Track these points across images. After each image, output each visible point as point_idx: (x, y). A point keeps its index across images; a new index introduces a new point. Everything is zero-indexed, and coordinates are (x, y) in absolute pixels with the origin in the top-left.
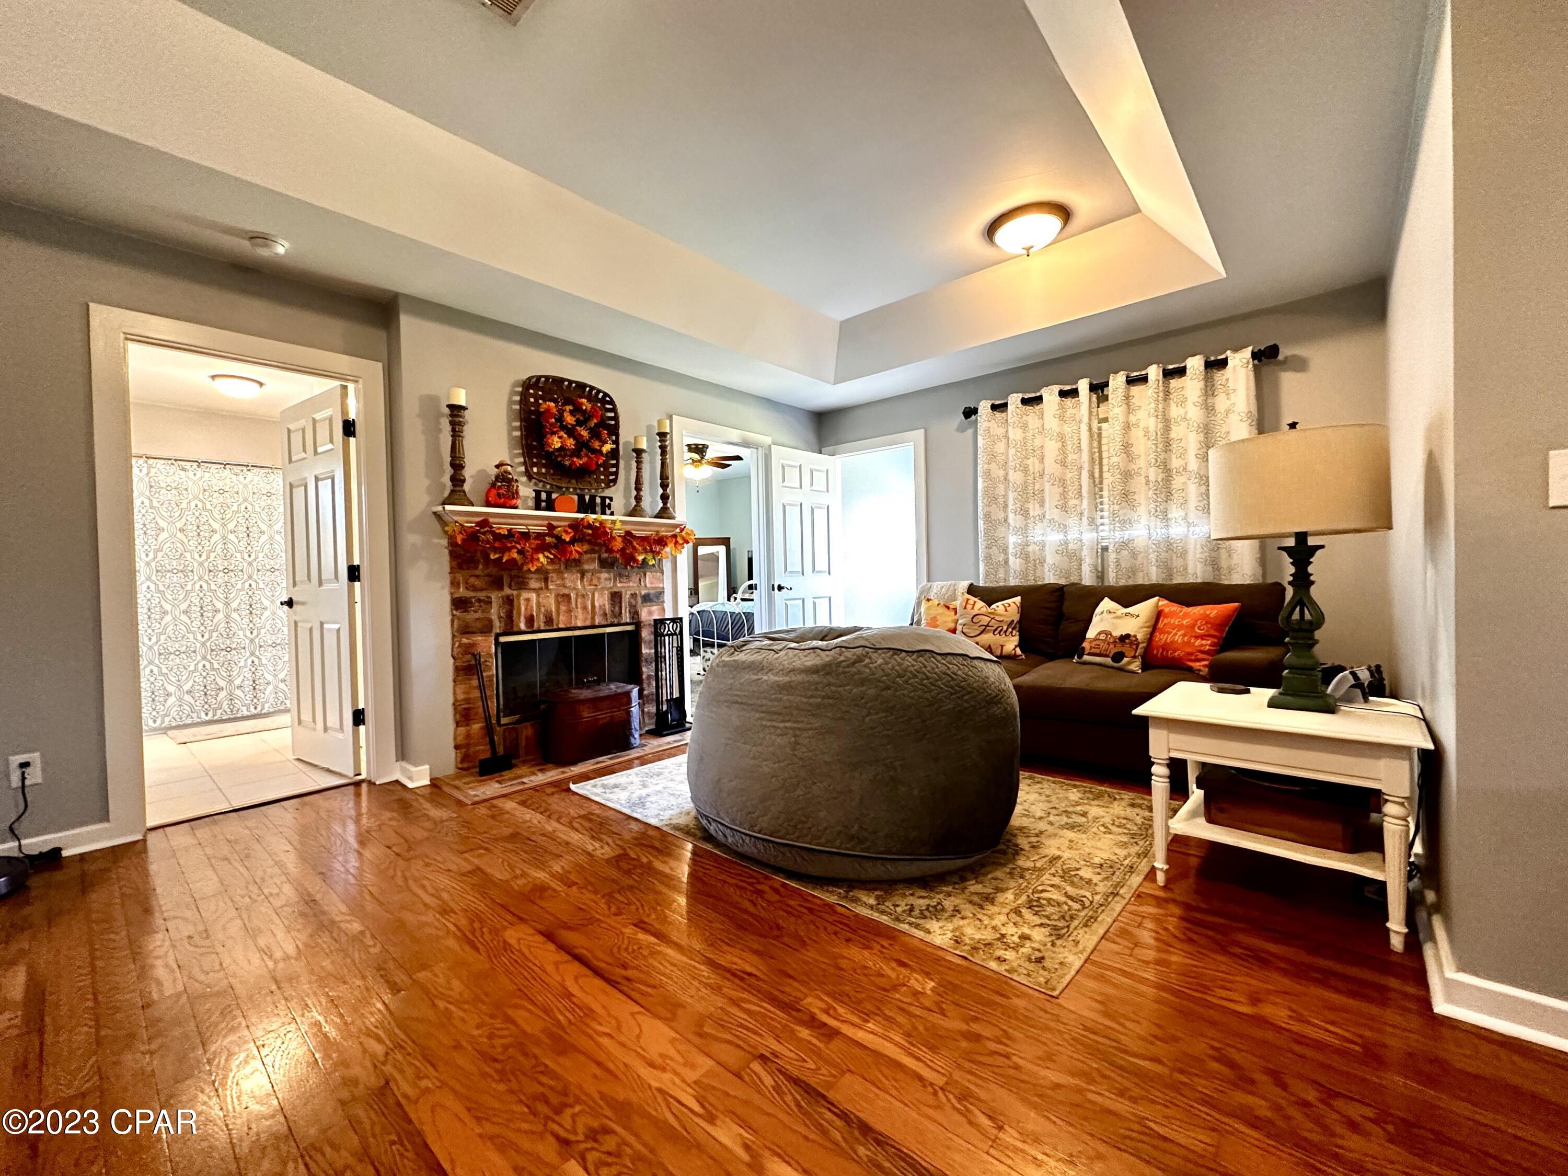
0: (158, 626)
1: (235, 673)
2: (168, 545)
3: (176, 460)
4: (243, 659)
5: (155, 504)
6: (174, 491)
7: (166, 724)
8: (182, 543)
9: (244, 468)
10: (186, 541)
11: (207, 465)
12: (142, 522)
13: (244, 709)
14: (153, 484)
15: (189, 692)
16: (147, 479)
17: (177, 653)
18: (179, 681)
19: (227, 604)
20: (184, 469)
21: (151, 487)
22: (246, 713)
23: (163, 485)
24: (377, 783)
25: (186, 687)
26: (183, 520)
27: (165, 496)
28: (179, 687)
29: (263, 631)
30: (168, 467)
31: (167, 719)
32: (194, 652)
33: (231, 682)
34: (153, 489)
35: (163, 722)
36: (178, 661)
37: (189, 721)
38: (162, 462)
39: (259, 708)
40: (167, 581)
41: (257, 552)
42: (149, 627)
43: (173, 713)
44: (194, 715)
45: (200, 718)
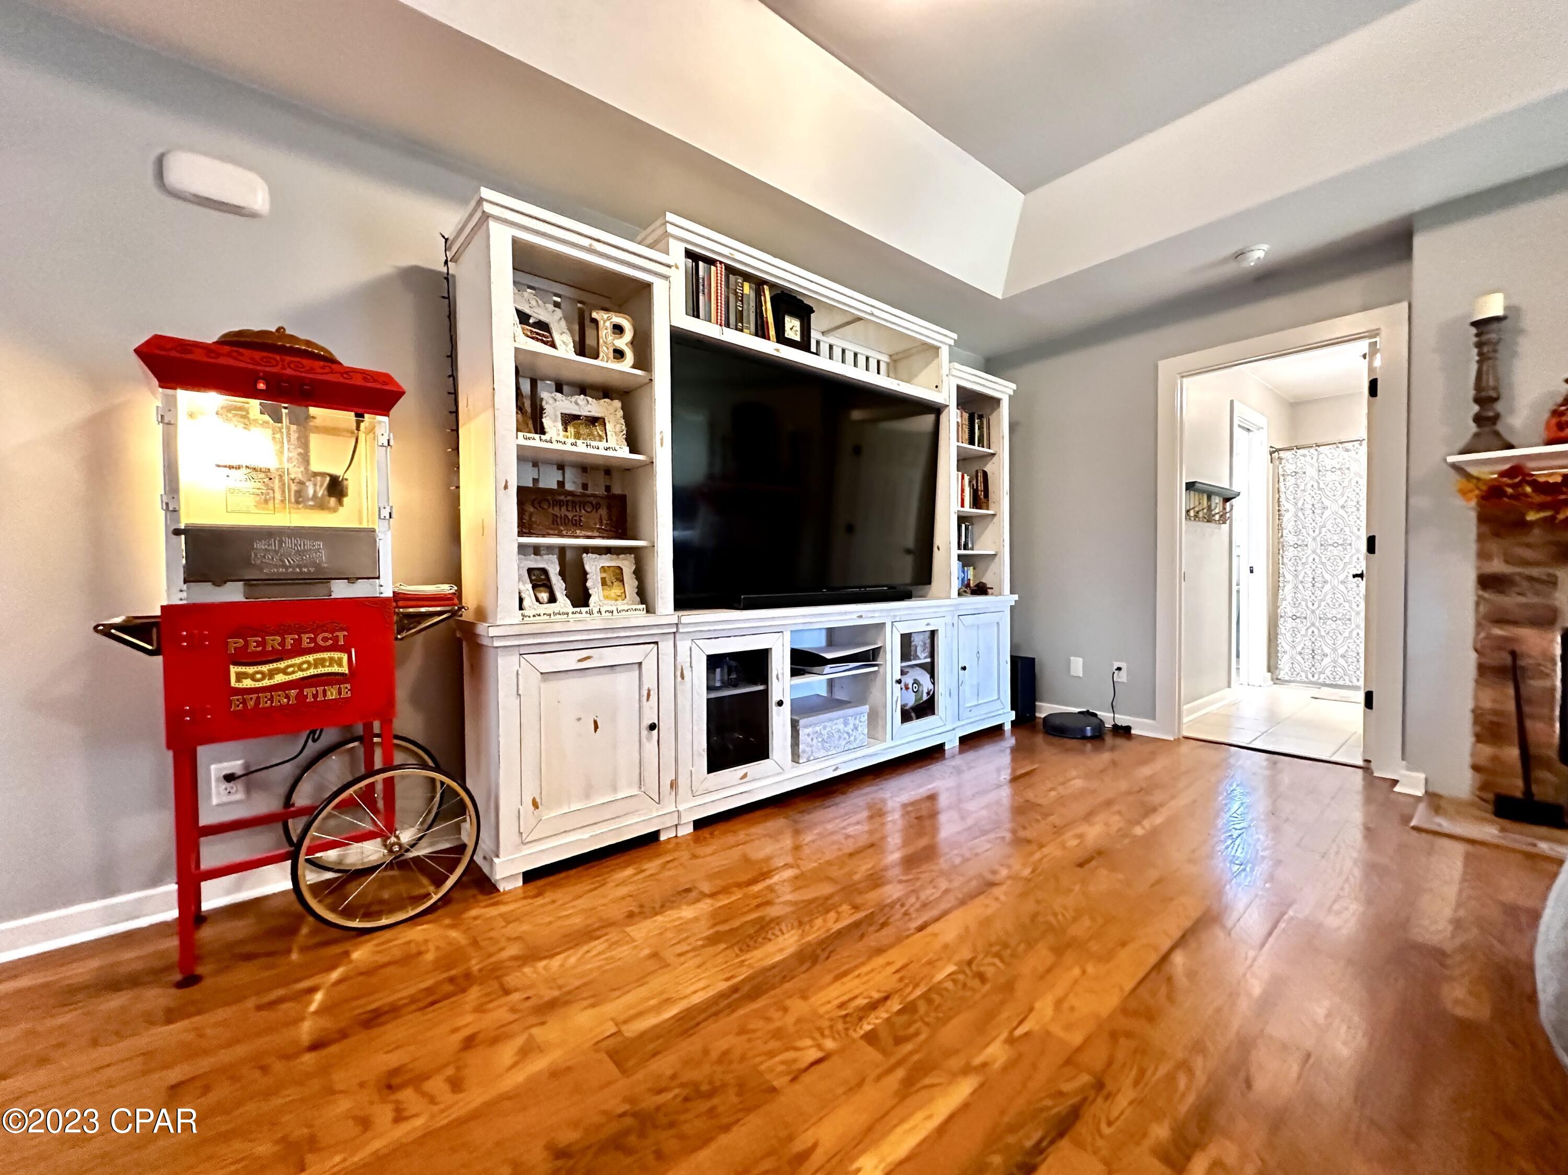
0: (1320, 593)
2: (1330, 521)
3: (1341, 443)
5: (1322, 486)
6: (1338, 472)
7: (1321, 680)
8: (1342, 518)
12: (1311, 503)
14: (1321, 468)
15: (1343, 656)
16: (1316, 465)
17: (1334, 619)
18: (1334, 644)
20: (1347, 450)
21: (1319, 471)
23: (1329, 468)
24: (1376, 774)
25: (1341, 651)
26: (1345, 498)
27: (1330, 477)
28: (1334, 650)
30: (1333, 451)
31: (1322, 676)
32: (1350, 620)
34: (1321, 473)
35: (1319, 679)
36: (1334, 626)
37: (1341, 682)
40: (1329, 553)
42: (1313, 594)
43: (1328, 672)
44: (1347, 678)
45: (1351, 682)
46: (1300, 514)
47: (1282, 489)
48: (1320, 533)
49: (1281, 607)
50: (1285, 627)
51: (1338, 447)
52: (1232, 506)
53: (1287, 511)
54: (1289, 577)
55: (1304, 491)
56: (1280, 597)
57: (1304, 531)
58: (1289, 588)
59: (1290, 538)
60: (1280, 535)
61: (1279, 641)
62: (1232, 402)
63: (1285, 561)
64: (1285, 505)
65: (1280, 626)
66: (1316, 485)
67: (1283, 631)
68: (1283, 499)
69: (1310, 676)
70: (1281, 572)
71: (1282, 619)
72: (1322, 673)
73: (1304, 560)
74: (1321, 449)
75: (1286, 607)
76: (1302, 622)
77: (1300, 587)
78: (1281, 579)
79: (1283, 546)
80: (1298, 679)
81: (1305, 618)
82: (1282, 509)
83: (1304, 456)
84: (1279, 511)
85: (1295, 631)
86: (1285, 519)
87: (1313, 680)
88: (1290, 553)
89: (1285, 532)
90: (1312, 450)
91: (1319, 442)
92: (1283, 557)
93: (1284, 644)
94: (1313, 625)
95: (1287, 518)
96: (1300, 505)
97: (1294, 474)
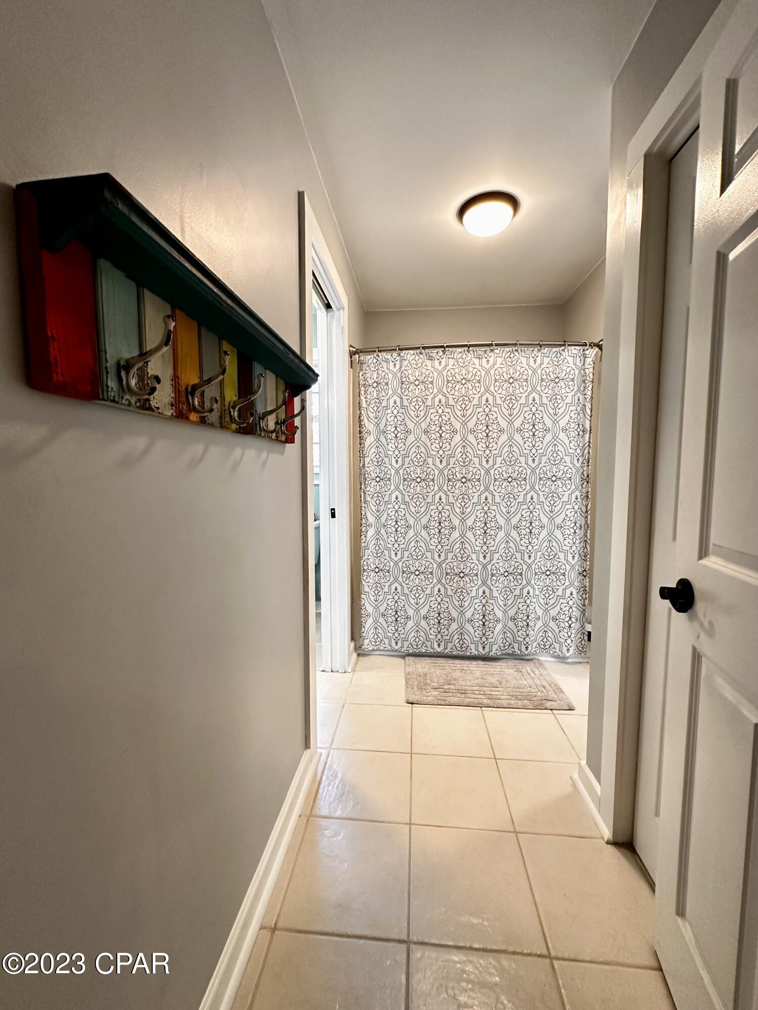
0: (403, 540)
1: (466, 604)
3: (424, 348)
4: (475, 589)
5: (406, 403)
6: (421, 386)
7: (405, 649)
9: (488, 349)
10: (429, 444)
11: (451, 349)
12: (394, 424)
13: (473, 646)
14: (404, 379)
15: (425, 618)
16: (399, 375)
17: (417, 572)
18: (417, 604)
19: (463, 521)
20: (430, 358)
21: (402, 383)
22: (475, 652)
25: (423, 612)
26: (428, 420)
27: (413, 392)
28: (417, 611)
29: (496, 556)
30: (416, 357)
31: (406, 644)
32: (432, 573)
33: (462, 613)
34: (404, 386)
35: (402, 647)
36: (417, 581)
37: (424, 650)
38: (412, 352)
39: (487, 650)
41: (495, 457)
42: (396, 541)
43: (411, 638)
44: (429, 644)
45: (433, 649)
46: (382, 439)
47: (364, 405)
48: (403, 464)
49: (364, 558)
50: (368, 582)
51: (421, 353)
52: (303, 401)
53: (369, 433)
54: (371, 519)
55: (386, 408)
56: (363, 545)
57: (386, 460)
58: (371, 532)
59: (372, 470)
60: (361, 465)
61: (363, 602)
62: (301, 196)
63: (368, 499)
64: (369, 425)
65: (364, 583)
66: (398, 401)
67: (367, 589)
68: (364, 417)
69: (393, 644)
70: (363, 513)
71: (365, 573)
72: (405, 640)
73: (386, 499)
74: (403, 353)
75: (369, 560)
76: (385, 576)
77: (383, 531)
78: (364, 521)
79: (365, 479)
80: (382, 648)
81: (388, 571)
82: (364, 430)
83: (387, 361)
84: (360, 432)
85: (378, 585)
86: (367, 444)
87: (396, 648)
88: (372, 488)
89: (367, 460)
90: (395, 354)
91: (404, 344)
92: (365, 493)
93: (367, 605)
94: (396, 580)
95: (369, 440)
96: (382, 426)
97: (375, 385)
